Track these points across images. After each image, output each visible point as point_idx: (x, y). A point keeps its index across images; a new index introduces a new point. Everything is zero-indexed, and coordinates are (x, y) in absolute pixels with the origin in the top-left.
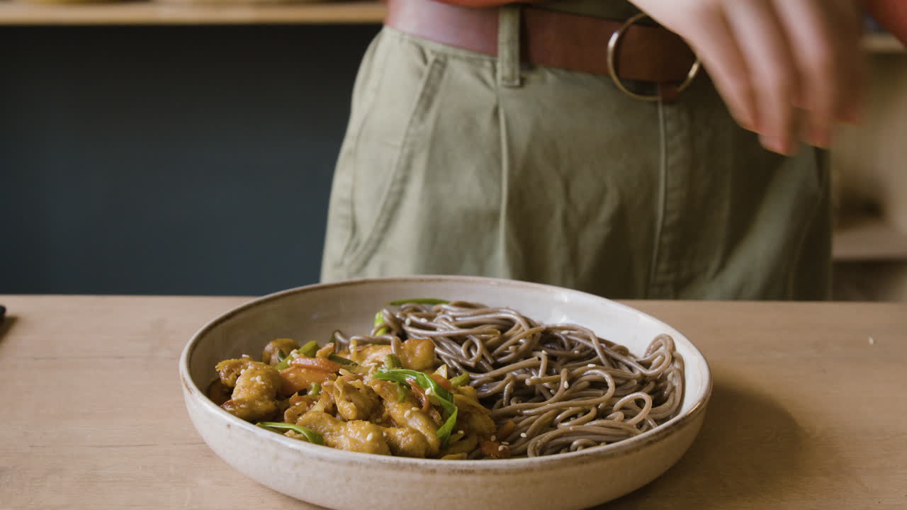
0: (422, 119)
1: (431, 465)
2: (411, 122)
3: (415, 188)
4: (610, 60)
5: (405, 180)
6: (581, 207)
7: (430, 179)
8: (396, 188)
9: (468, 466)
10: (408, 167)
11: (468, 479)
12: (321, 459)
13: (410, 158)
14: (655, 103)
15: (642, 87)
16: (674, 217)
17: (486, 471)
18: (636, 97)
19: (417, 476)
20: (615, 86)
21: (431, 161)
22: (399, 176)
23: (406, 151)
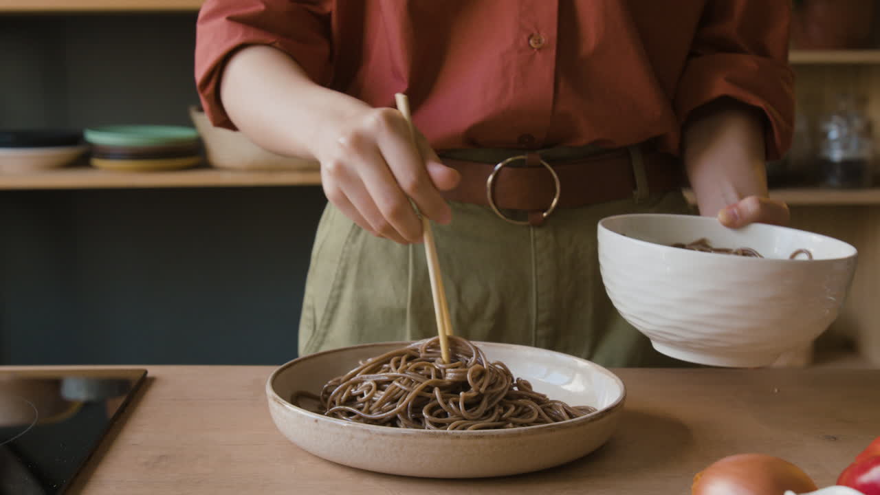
0: (354, 241)
1: (456, 433)
2: (347, 242)
3: (348, 292)
4: (489, 194)
5: (341, 287)
6: (471, 307)
7: (358, 285)
8: (336, 292)
9: (480, 433)
10: (344, 277)
11: (480, 441)
12: (384, 434)
13: (345, 269)
14: (528, 226)
15: (513, 214)
16: (543, 317)
17: (493, 436)
18: (511, 221)
19: (448, 441)
20: (494, 213)
21: (359, 271)
22: (338, 283)
23: (343, 264)
